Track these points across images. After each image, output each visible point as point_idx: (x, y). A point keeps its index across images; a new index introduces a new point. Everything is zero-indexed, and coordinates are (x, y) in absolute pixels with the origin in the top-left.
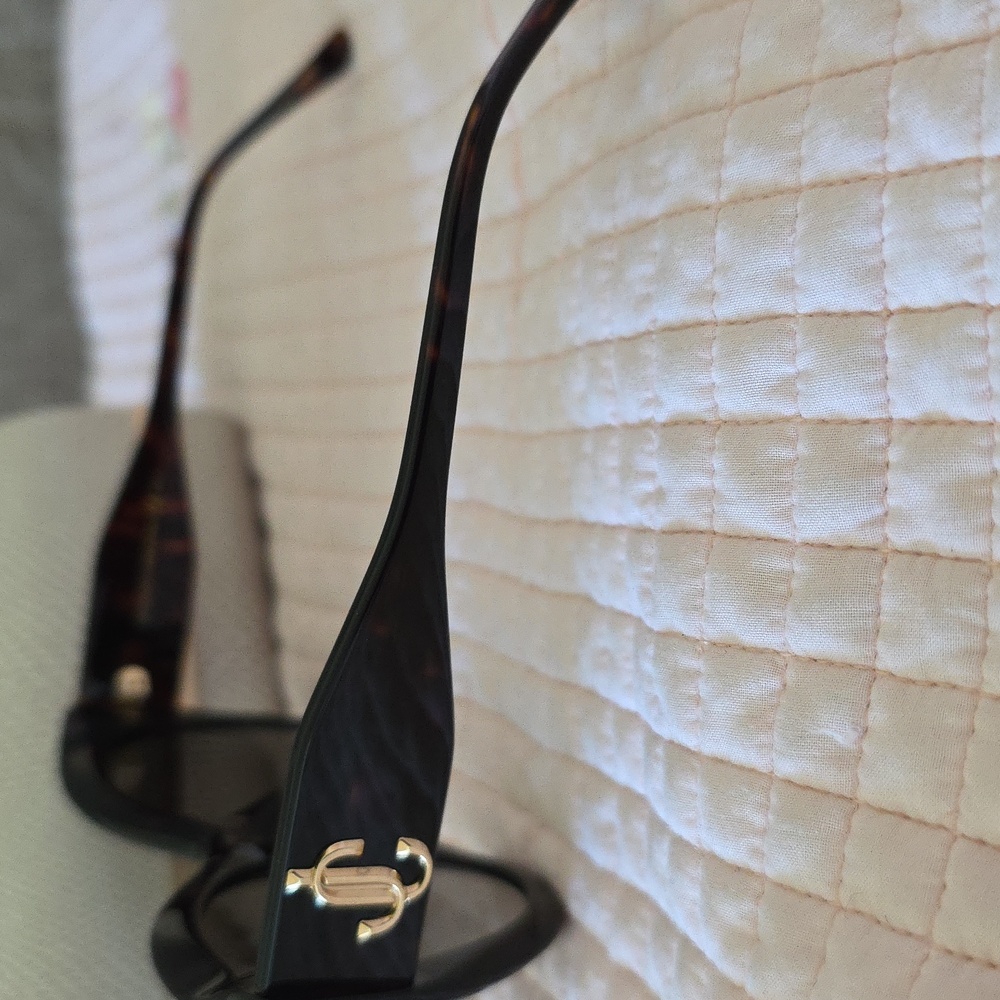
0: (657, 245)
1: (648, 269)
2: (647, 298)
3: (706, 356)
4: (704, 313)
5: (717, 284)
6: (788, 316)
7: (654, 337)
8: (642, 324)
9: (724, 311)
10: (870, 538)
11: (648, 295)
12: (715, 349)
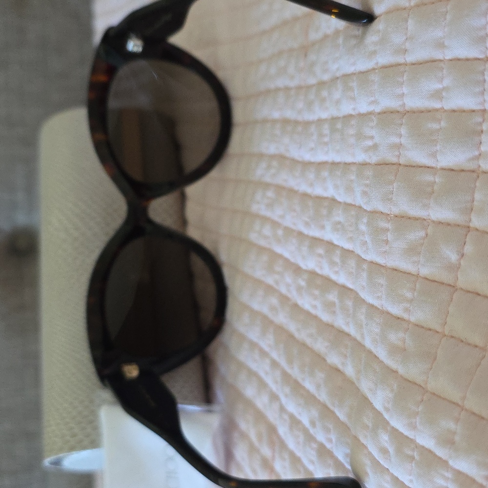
0: (380, 26)
1: (375, 38)
2: (374, 53)
3: (401, 80)
4: (400, 59)
5: (408, 45)
6: (441, 61)
7: (377, 71)
8: (370, 65)
9: (410, 58)
10: (472, 166)
11: (375, 51)
12: (405, 76)
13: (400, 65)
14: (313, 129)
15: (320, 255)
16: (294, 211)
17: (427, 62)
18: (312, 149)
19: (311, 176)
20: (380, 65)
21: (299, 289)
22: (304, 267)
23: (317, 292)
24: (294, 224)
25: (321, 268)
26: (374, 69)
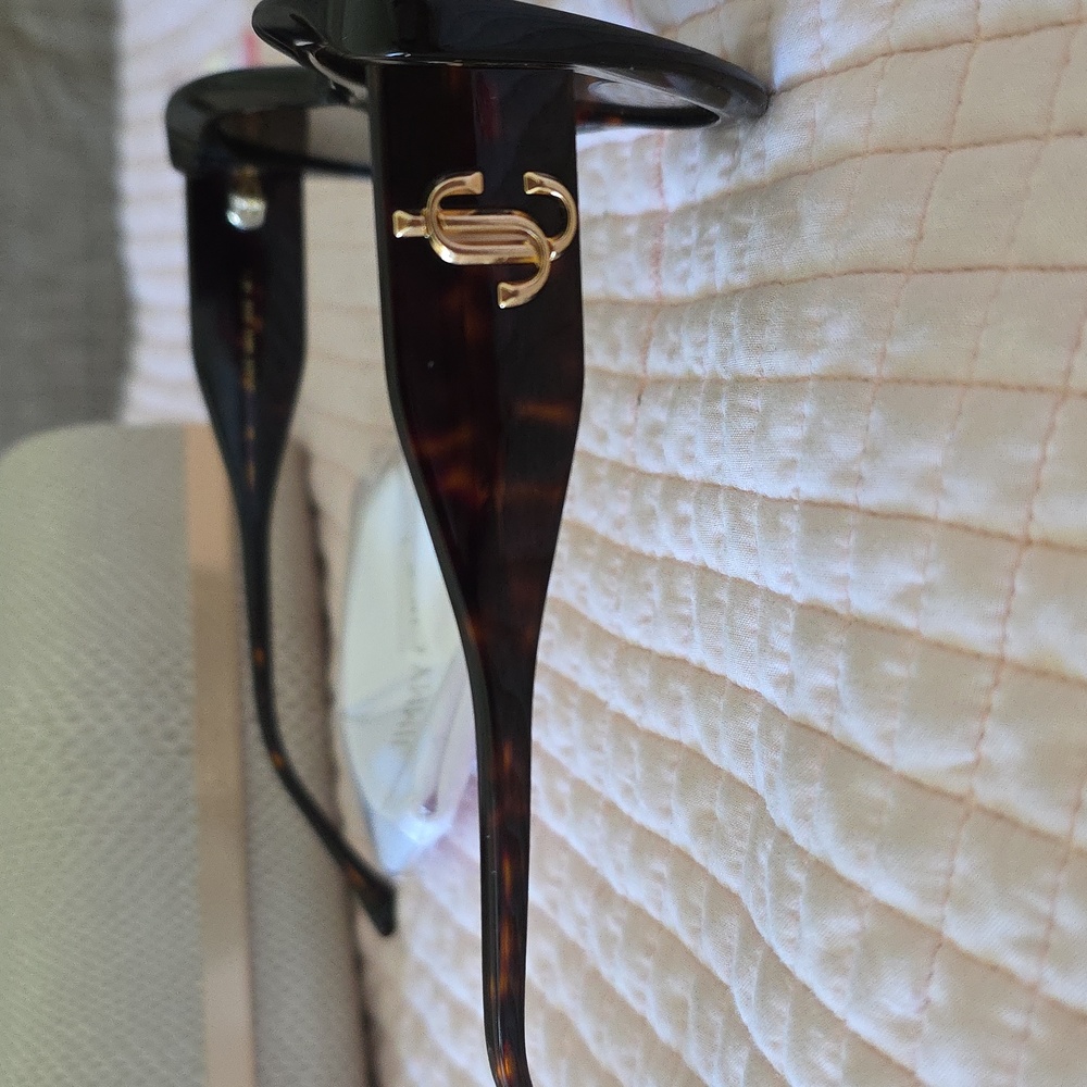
0: (807, 408)
1: (795, 432)
2: (791, 464)
3: (844, 544)
4: (848, 495)
5: (864, 467)
6: (926, 519)
7: (796, 508)
8: (783, 490)
9: (869, 498)
11: (794, 461)
12: (852, 539)
13: (846, 507)
14: (651, 574)
15: (659, 877)
16: (599, 749)
17: (900, 516)
18: (646, 620)
19: (642, 680)
20: (803, 496)
21: (606, 940)
22: (620, 891)
23: (647, 963)
24: (599, 781)
25: (660, 906)
26: (791, 501)
